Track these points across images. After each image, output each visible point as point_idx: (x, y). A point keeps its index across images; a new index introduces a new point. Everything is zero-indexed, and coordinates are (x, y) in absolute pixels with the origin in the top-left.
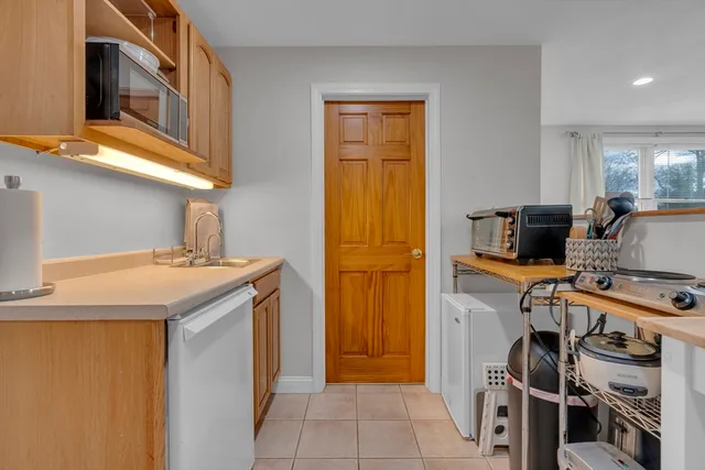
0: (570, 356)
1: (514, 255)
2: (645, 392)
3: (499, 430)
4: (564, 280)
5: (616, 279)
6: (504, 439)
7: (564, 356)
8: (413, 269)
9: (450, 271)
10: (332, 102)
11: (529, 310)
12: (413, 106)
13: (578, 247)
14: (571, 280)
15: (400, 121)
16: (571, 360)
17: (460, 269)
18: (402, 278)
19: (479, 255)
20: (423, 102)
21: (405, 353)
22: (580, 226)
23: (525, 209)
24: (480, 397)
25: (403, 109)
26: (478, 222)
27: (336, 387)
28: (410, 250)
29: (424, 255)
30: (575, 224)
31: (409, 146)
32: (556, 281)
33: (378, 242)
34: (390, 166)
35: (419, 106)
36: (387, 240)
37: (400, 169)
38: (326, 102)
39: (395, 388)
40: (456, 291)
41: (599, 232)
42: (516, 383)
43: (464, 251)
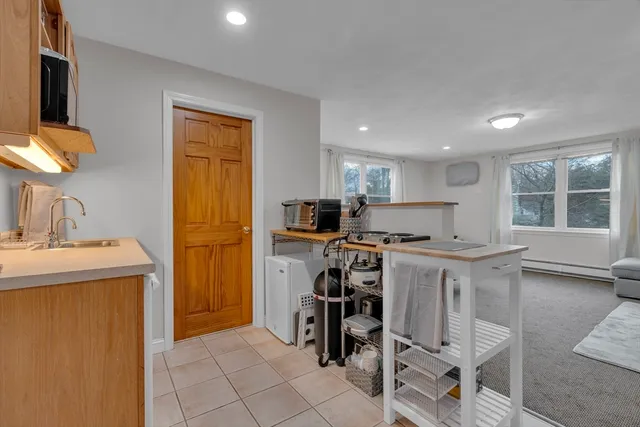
0: (346, 274)
1: (315, 228)
2: (374, 282)
3: (308, 332)
4: (343, 238)
5: (364, 236)
6: (311, 336)
7: (343, 276)
8: (243, 241)
9: (270, 241)
10: (179, 108)
11: (327, 255)
12: (243, 122)
13: (345, 222)
14: (346, 238)
15: (233, 131)
16: (347, 278)
17: (277, 239)
18: (235, 249)
19: (289, 229)
20: (251, 121)
21: (238, 305)
22: (345, 211)
23: (321, 201)
24: (297, 316)
25: (236, 123)
26: (288, 208)
27: (183, 342)
28: (241, 227)
29: (251, 231)
30: (342, 210)
31: (241, 151)
32: (340, 239)
33: (217, 222)
34: (226, 165)
35: (247, 123)
36: (224, 220)
37: (234, 168)
38: (174, 107)
39: (232, 332)
40: (274, 254)
41: (354, 214)
42: (320, 298)
43: (279, 226)
